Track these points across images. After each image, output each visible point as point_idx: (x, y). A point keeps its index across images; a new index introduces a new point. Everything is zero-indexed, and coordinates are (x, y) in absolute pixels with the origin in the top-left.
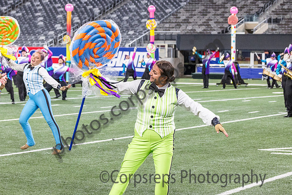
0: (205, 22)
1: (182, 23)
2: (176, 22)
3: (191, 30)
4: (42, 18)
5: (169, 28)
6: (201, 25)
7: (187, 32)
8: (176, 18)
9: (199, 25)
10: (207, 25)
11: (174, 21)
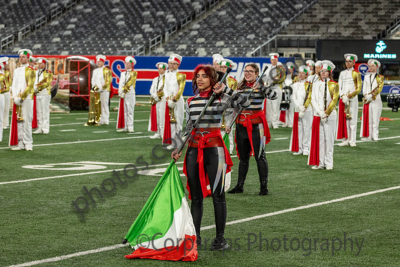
0: (352, 23)
1: (319, 23)
2: (311, 23)
3: (335, 33)
4: (122, 16)
5: (303, 30)
6: (347, 27)
7: (330, 37)
8: (311, 16)
9: (345, 27)
10: (355, 27)
11: (309, 21)
